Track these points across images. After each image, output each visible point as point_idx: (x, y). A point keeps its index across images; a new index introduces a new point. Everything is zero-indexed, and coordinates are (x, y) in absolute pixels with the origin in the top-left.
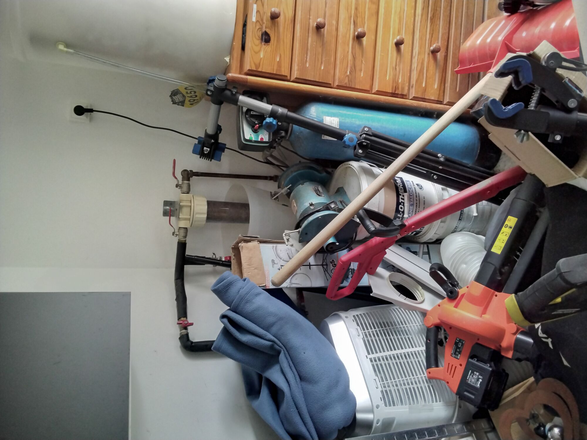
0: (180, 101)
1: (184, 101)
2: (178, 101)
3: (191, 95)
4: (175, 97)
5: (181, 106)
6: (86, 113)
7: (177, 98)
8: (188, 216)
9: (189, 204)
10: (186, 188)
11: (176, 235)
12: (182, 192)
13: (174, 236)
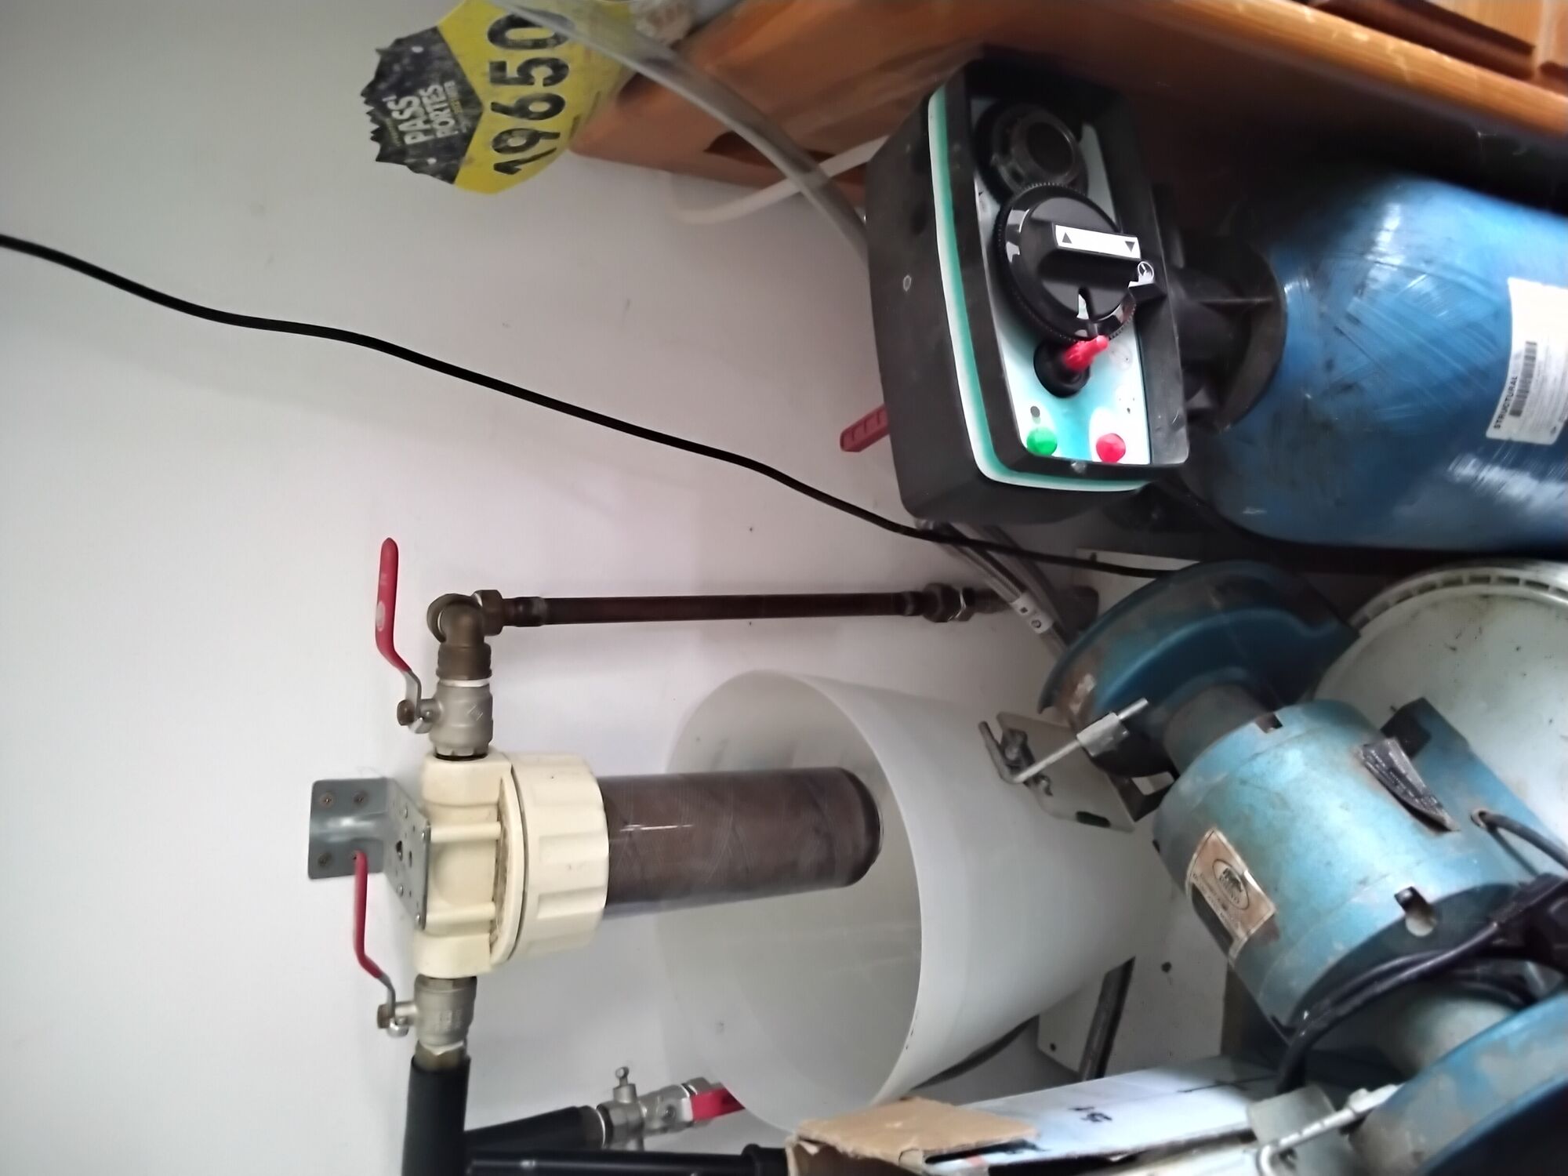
0: (437, 141)
1: (467, 138)
2: (421, 138)
3: (525, 91)
4: (404, 101)
5: (434, 175)
7: (413, 117)
8: (488, 910)
9: (494, 829)
10: (463, 726)
11: (401, 1020)
12: (442, 752)
13: (392, 1025)
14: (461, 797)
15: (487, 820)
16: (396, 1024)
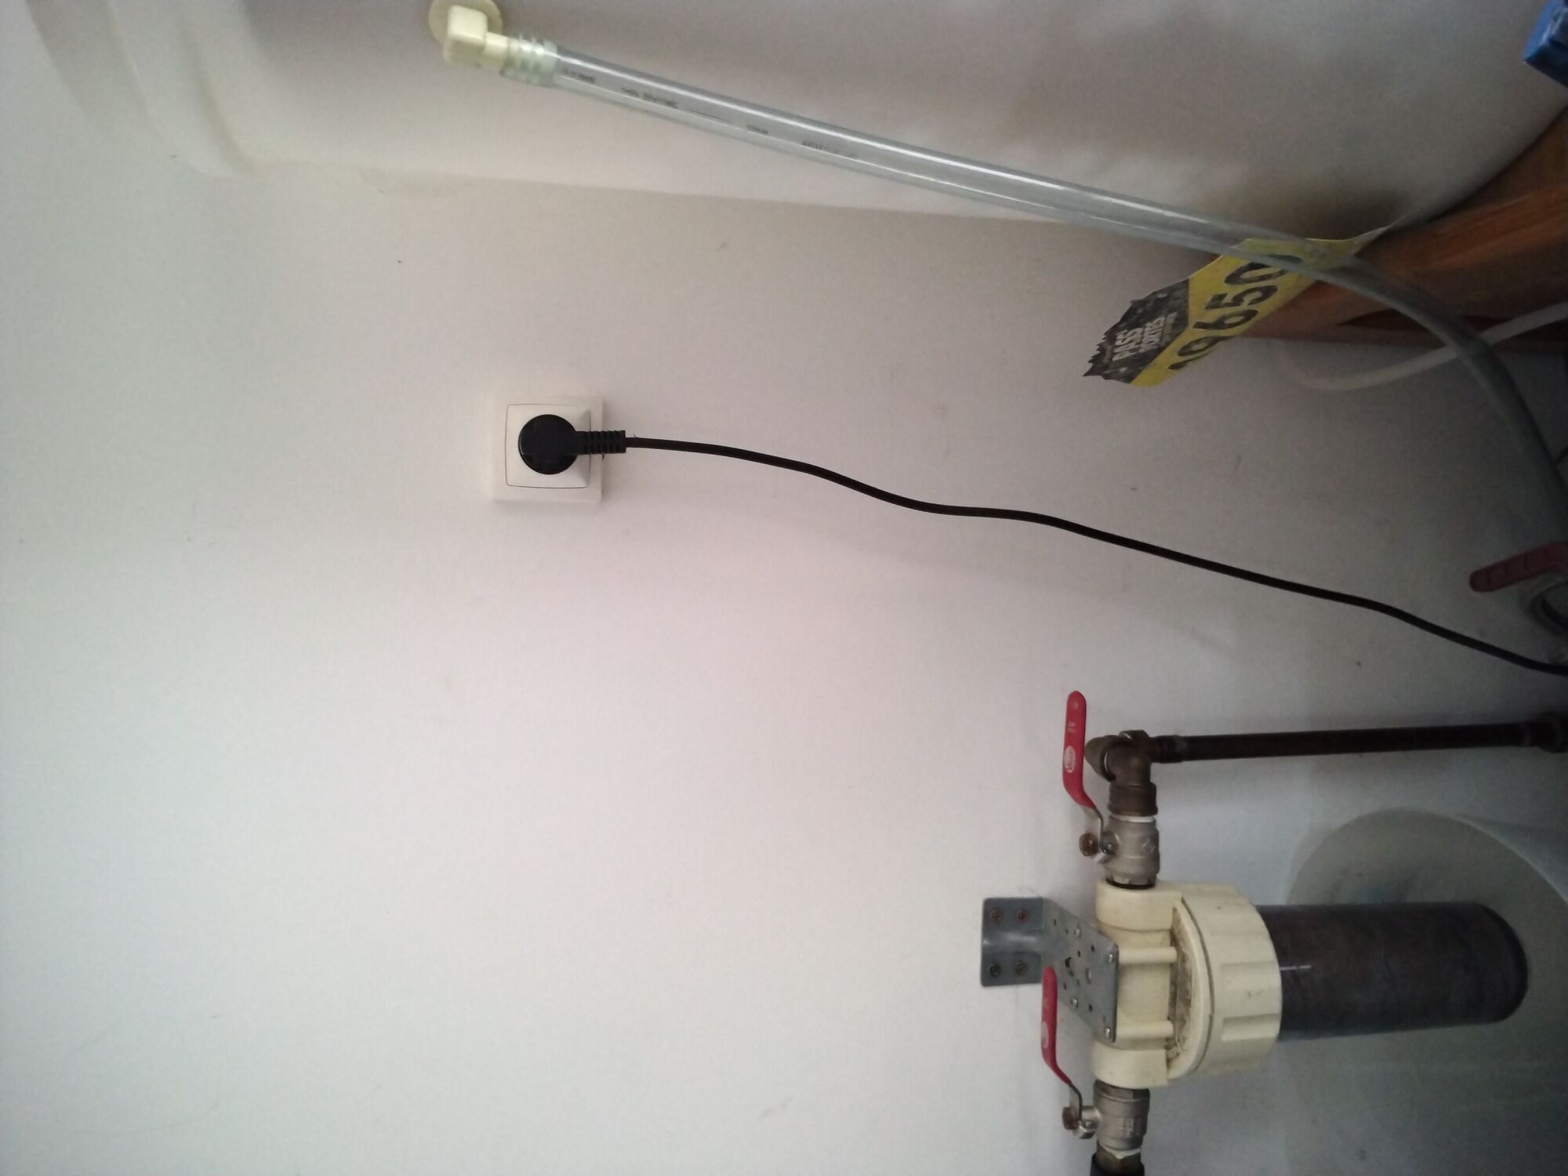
3: (1230, 310)
6: (582, 460)
8: (1167, 1028)
9: (1169, 954)
10: (1137, 857)
11: (1088, 1124)
12: (1118, 880)
13: (1081, 1127)
14: (1140, 924)
15: (1161, 945)
16: (1084, 1126)
